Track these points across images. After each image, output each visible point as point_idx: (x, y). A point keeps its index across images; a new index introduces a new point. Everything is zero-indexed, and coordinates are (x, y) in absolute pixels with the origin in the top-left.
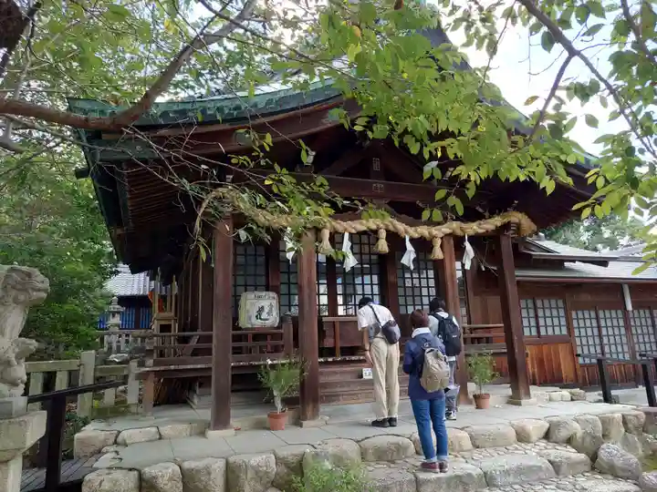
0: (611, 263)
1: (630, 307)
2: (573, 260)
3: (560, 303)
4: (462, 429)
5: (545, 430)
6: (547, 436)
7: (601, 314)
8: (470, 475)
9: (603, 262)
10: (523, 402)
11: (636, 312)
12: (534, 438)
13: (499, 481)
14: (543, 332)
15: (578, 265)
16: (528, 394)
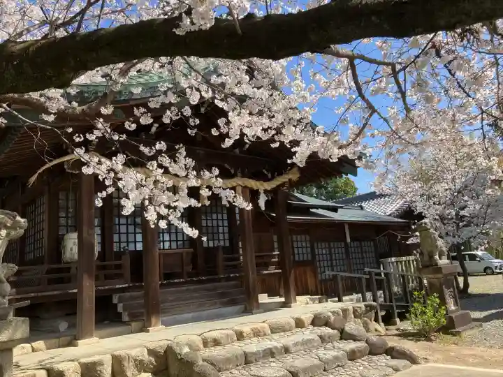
0: (339, 210)
1: (348, 240)
2: (317, 207)
3: (308, 238)
4: (264, 322)
5: (311, 319)
6: (313, 323)
7: (332, 245)
8: (276, 348)
9: (334, 210)
10: (292, 305)
11: (352, 243)
12: (306, 325)
13: (293, 349)
14: (297, 259)
15: (320, 211)
16: (295, 301)
